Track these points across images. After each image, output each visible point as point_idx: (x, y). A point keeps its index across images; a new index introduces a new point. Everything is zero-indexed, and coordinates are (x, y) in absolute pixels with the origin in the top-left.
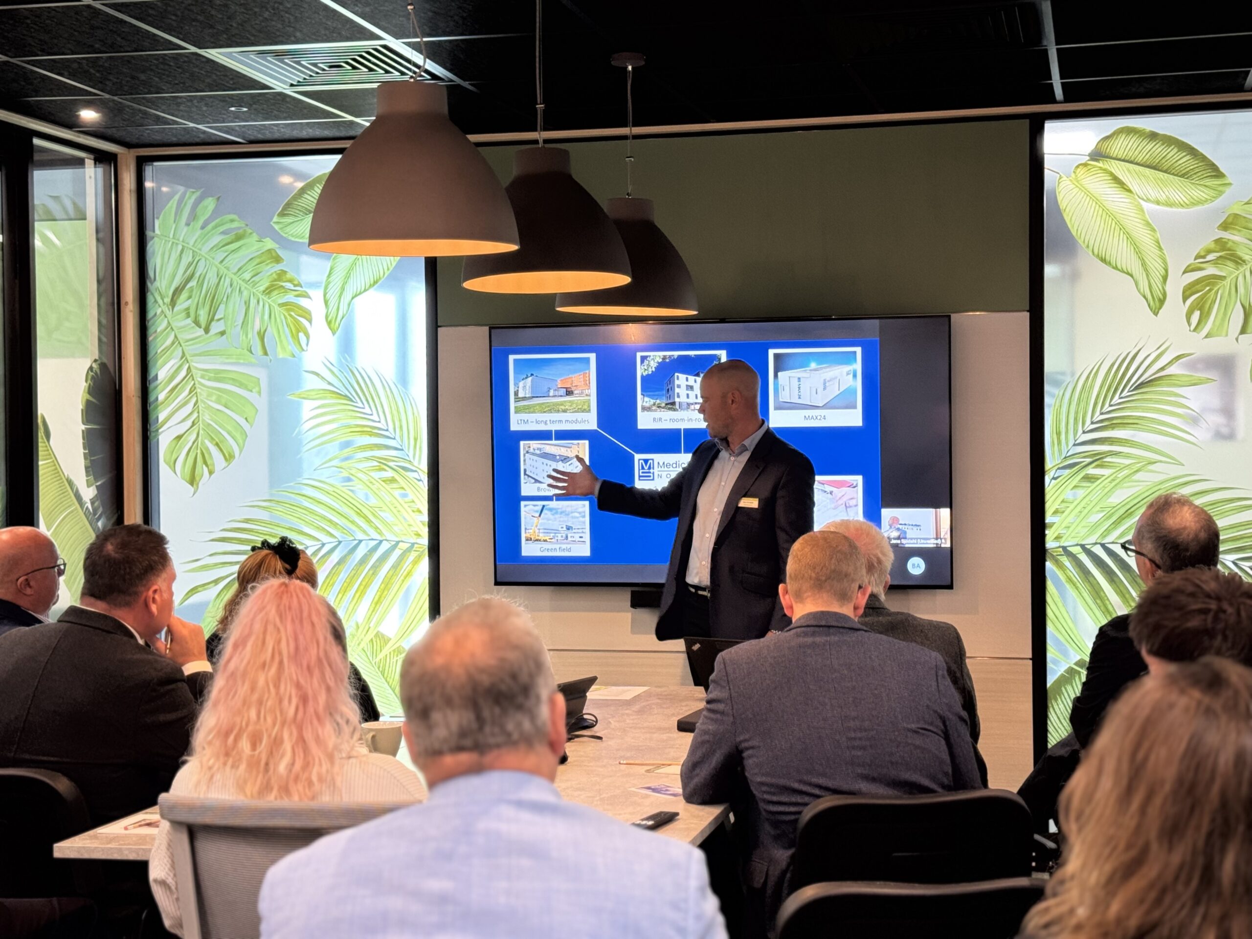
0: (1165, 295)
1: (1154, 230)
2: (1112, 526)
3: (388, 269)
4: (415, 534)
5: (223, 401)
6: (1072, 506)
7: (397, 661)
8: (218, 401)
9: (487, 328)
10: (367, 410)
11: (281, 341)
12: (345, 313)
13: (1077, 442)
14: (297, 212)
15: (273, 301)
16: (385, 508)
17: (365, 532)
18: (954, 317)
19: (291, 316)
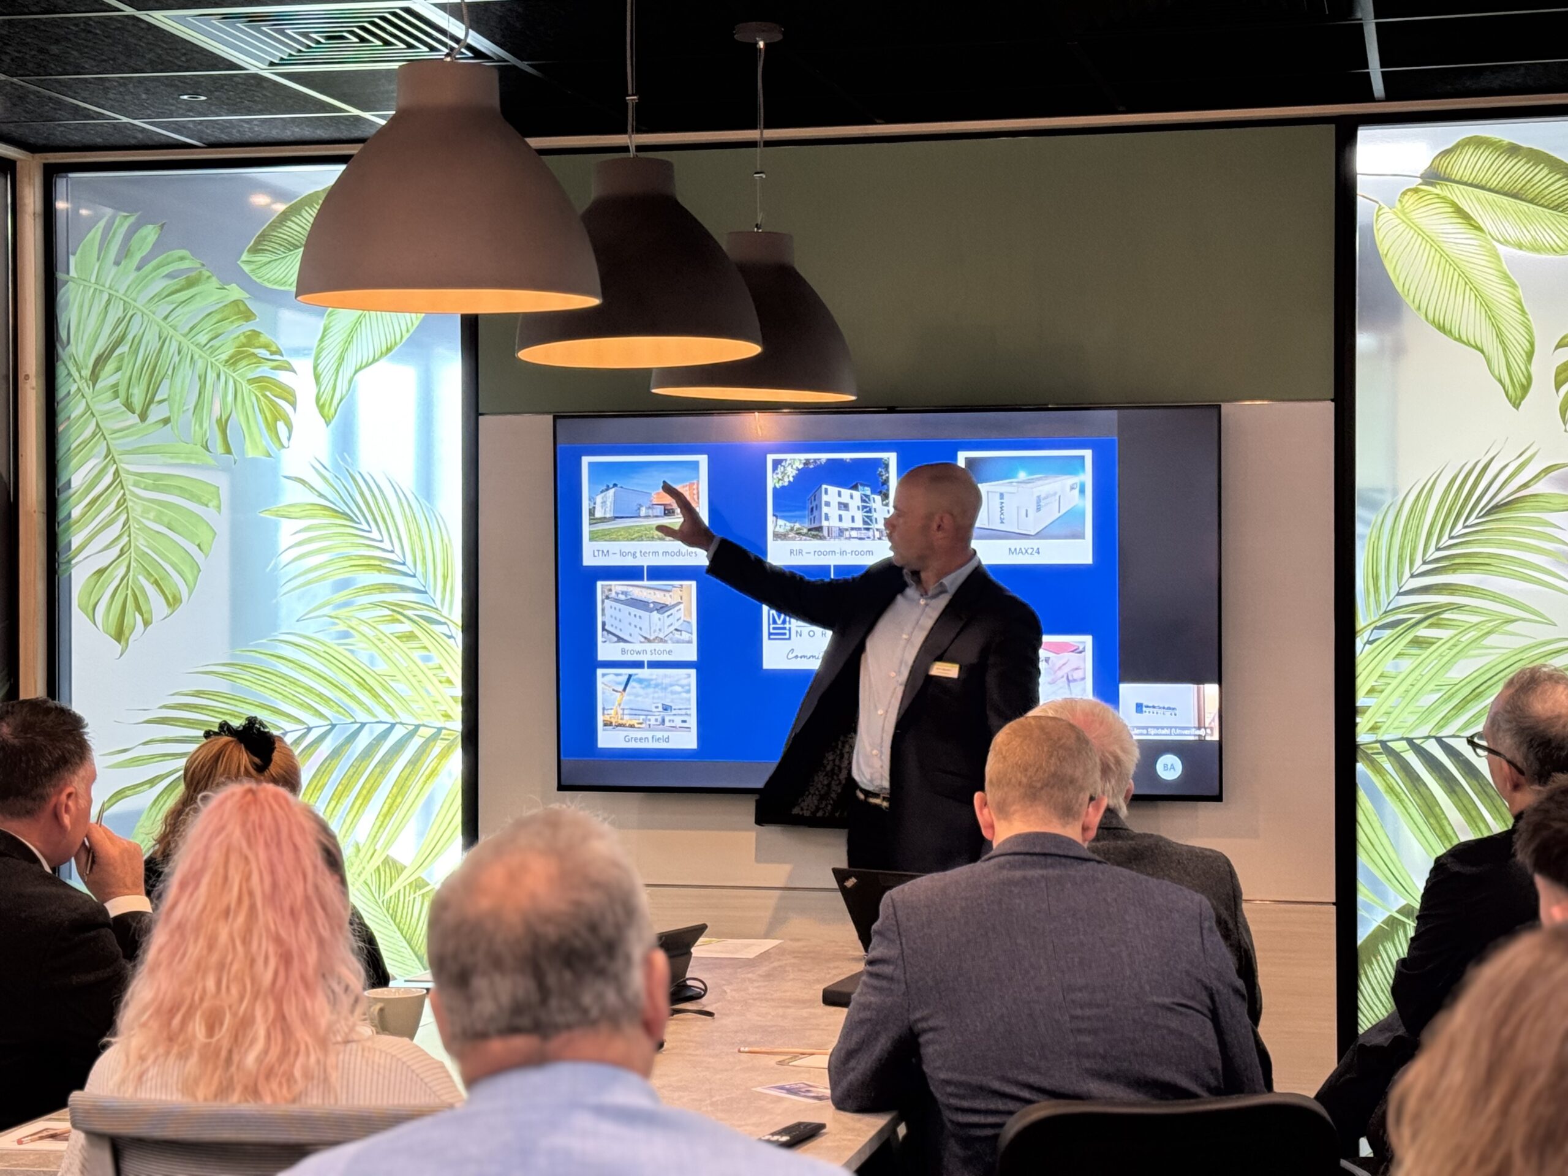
0: (1529, 379)
1: (1514, 286)
2: (1453, 712)
3: (408, 331)
4: (443, 716)
5: (166, 519)
6: (1395, 683)
7: (414, 898)
8: (158, 520)
9: (550, 418)
10: (375, 534)
11: (251, 434)
12: (344, 392)
13: (1402, 590)
14: (277, 246)
15: (240, 375)
16: (399, 676)
17: (369, 711)
18: (1226, 408)
19: (266, 397)
